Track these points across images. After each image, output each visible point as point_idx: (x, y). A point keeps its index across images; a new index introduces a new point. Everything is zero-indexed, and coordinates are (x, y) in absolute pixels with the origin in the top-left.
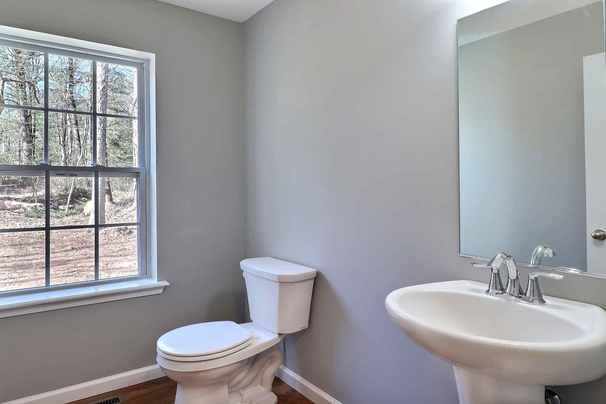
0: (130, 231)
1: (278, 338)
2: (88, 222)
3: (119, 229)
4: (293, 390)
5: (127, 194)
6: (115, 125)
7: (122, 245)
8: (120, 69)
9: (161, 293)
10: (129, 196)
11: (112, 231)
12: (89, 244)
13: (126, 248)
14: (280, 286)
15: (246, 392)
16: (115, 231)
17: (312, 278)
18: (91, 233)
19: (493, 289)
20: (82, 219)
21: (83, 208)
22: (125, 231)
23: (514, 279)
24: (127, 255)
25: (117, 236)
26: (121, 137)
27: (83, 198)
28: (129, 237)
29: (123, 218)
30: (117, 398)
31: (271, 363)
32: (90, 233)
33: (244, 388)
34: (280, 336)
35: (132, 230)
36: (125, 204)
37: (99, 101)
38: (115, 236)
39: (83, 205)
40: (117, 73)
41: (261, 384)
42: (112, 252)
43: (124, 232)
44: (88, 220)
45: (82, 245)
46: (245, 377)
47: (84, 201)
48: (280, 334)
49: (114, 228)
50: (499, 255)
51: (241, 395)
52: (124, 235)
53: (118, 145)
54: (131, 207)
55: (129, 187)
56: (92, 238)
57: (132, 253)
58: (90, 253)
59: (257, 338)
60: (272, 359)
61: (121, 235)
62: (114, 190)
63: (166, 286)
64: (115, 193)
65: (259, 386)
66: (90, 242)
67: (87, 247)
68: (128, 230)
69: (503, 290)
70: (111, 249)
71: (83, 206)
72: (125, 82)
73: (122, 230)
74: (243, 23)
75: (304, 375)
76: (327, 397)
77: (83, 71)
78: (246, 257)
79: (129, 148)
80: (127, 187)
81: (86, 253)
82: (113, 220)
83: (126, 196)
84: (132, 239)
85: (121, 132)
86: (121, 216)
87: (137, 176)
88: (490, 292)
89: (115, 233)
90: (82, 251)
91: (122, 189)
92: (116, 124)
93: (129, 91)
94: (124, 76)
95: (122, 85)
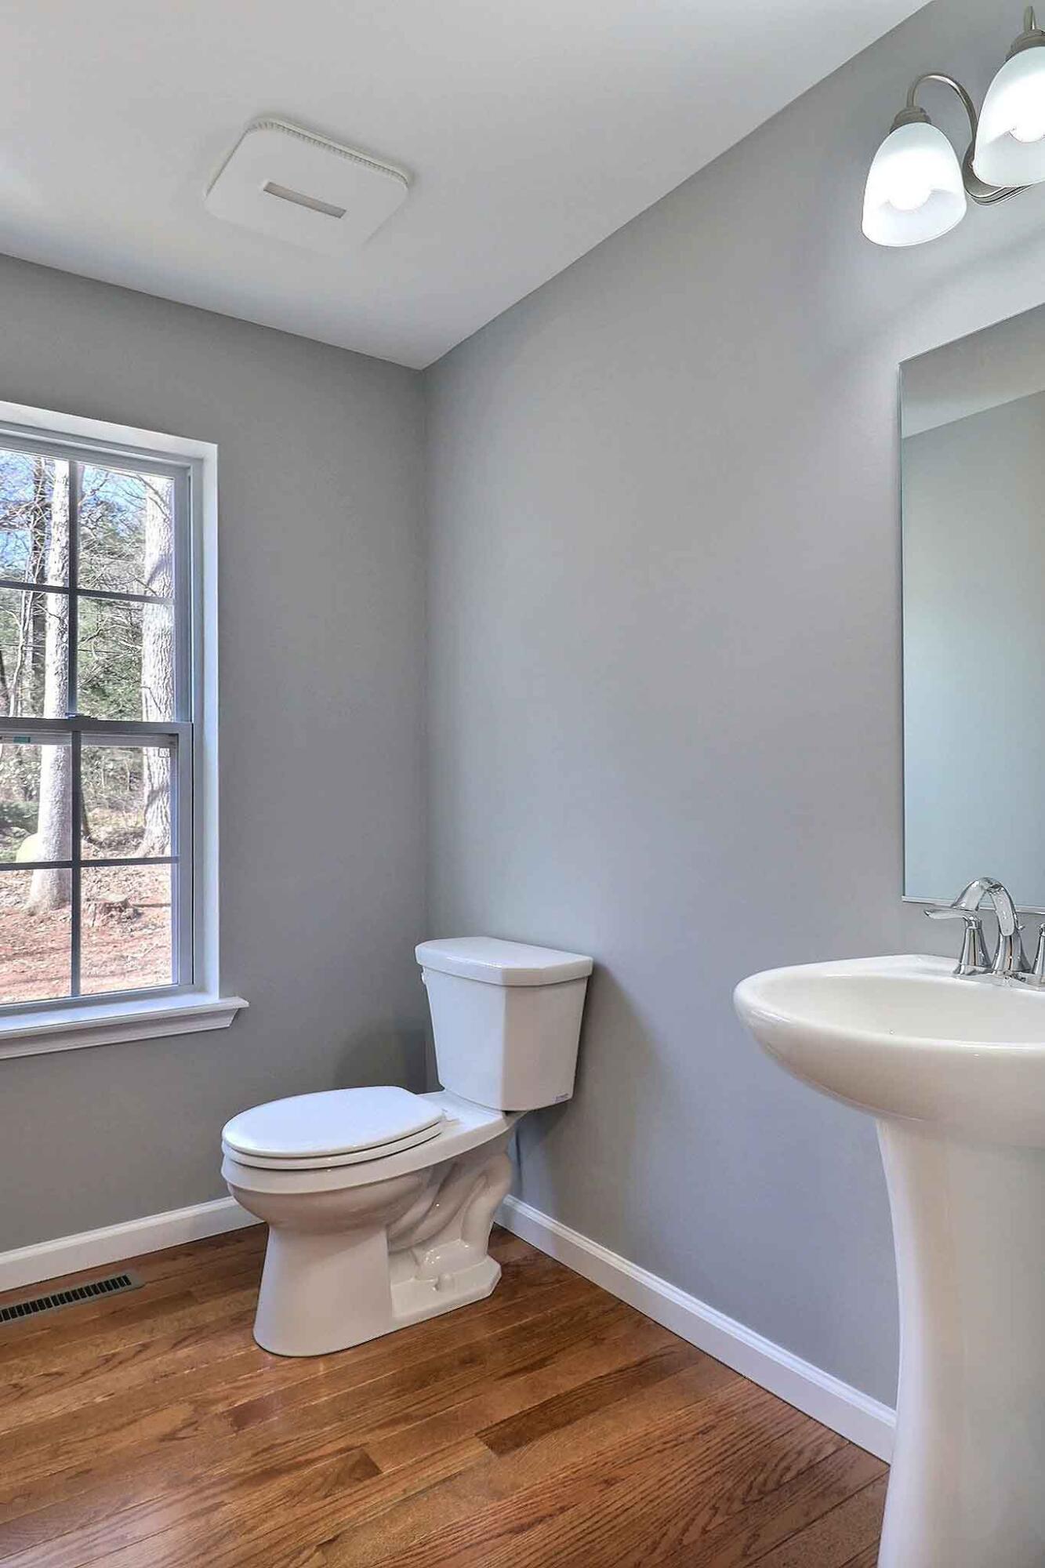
0: (135, 911)
1: (503, 1121)
2: (28, 890)
3: (107, 906)
4: (538, 1253)
5: (126, 820)
6: (95, 639)
7: (115, 947)
8: (108, 494)
9: (228, 1026)
10: (131, 823)
11: (90, 910)
12: (31, 945)
13: (125, 954)
14: (507, 996)
15: (428, 1253)
16: (97, 911)
17: (583, 978)
18: (35, 917)
19: (968, 964)
20: (10, 881)
21: (15, 854)
22: (121, 911)
23: (1010, 936)
24: (128, 972)
25: (102, 924)
26: (108, 671)
27: (16, 829)
28: (132, 927)
29: (116, 880)
30: (125, 1277)
31: (486, 1186)
32: (32, 917)
33: (424, 1243)
34: (508, 1118)
35: (140, 910)
36: (119, 843)
37: (58, 573)
38: (96, 924)
39: (15, 846)
40: (102, 502)
41: (464, 1238)
42: (90, 963)
43: (119, 913)
44: (28, 884)
45: (15, 948)
46: (426, 1215)
47: (18, 835)
48: (507, 1113)
49: (96, 904)
50: (977, 883)
51: (416, 1262)
52: (120, 921)
53: (104, 692)
54: (136, 849)
55: (131, 799)
56: (39, 929)
57: (140, 967)
58: (34, 968)
59: (456, 1122)
60: (487, 1176)
61: (113, 922)
62: (94, 808)
63: (240, 1009)
64: (96, 816)
65: (459, 1240)
66: (34, 941)
67: (27, 953)
68: (131, 910)
69: (988, 966)
70: (89, 956)
71: (15, 849)
72: (121, 526)
73: (116, 908)
74: (424, 370)
75: (563, 1214)
76: (614, 1260)
77: (16, 496)
78: (428, 936)
79: (130, 700)
80: (127, 801)
81: (24, 968)
82: (92, 884)
83: (122, 824)
84: (140, 933)
85: (113, 657)
86: (111, 874)
87: (171, 743)
88: (961, 972)
89: (97, 916)
90: (15, 962)
91: (114, 806)
92: (98, 635)
93: (131, 551)
94: (119, 510)
95: (115, 534)
